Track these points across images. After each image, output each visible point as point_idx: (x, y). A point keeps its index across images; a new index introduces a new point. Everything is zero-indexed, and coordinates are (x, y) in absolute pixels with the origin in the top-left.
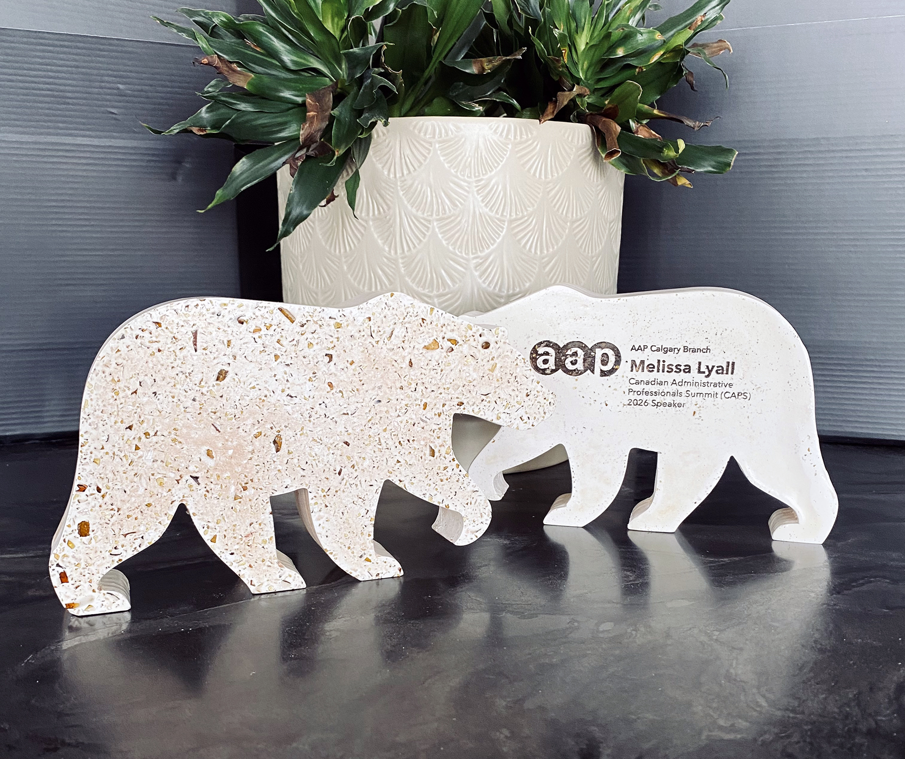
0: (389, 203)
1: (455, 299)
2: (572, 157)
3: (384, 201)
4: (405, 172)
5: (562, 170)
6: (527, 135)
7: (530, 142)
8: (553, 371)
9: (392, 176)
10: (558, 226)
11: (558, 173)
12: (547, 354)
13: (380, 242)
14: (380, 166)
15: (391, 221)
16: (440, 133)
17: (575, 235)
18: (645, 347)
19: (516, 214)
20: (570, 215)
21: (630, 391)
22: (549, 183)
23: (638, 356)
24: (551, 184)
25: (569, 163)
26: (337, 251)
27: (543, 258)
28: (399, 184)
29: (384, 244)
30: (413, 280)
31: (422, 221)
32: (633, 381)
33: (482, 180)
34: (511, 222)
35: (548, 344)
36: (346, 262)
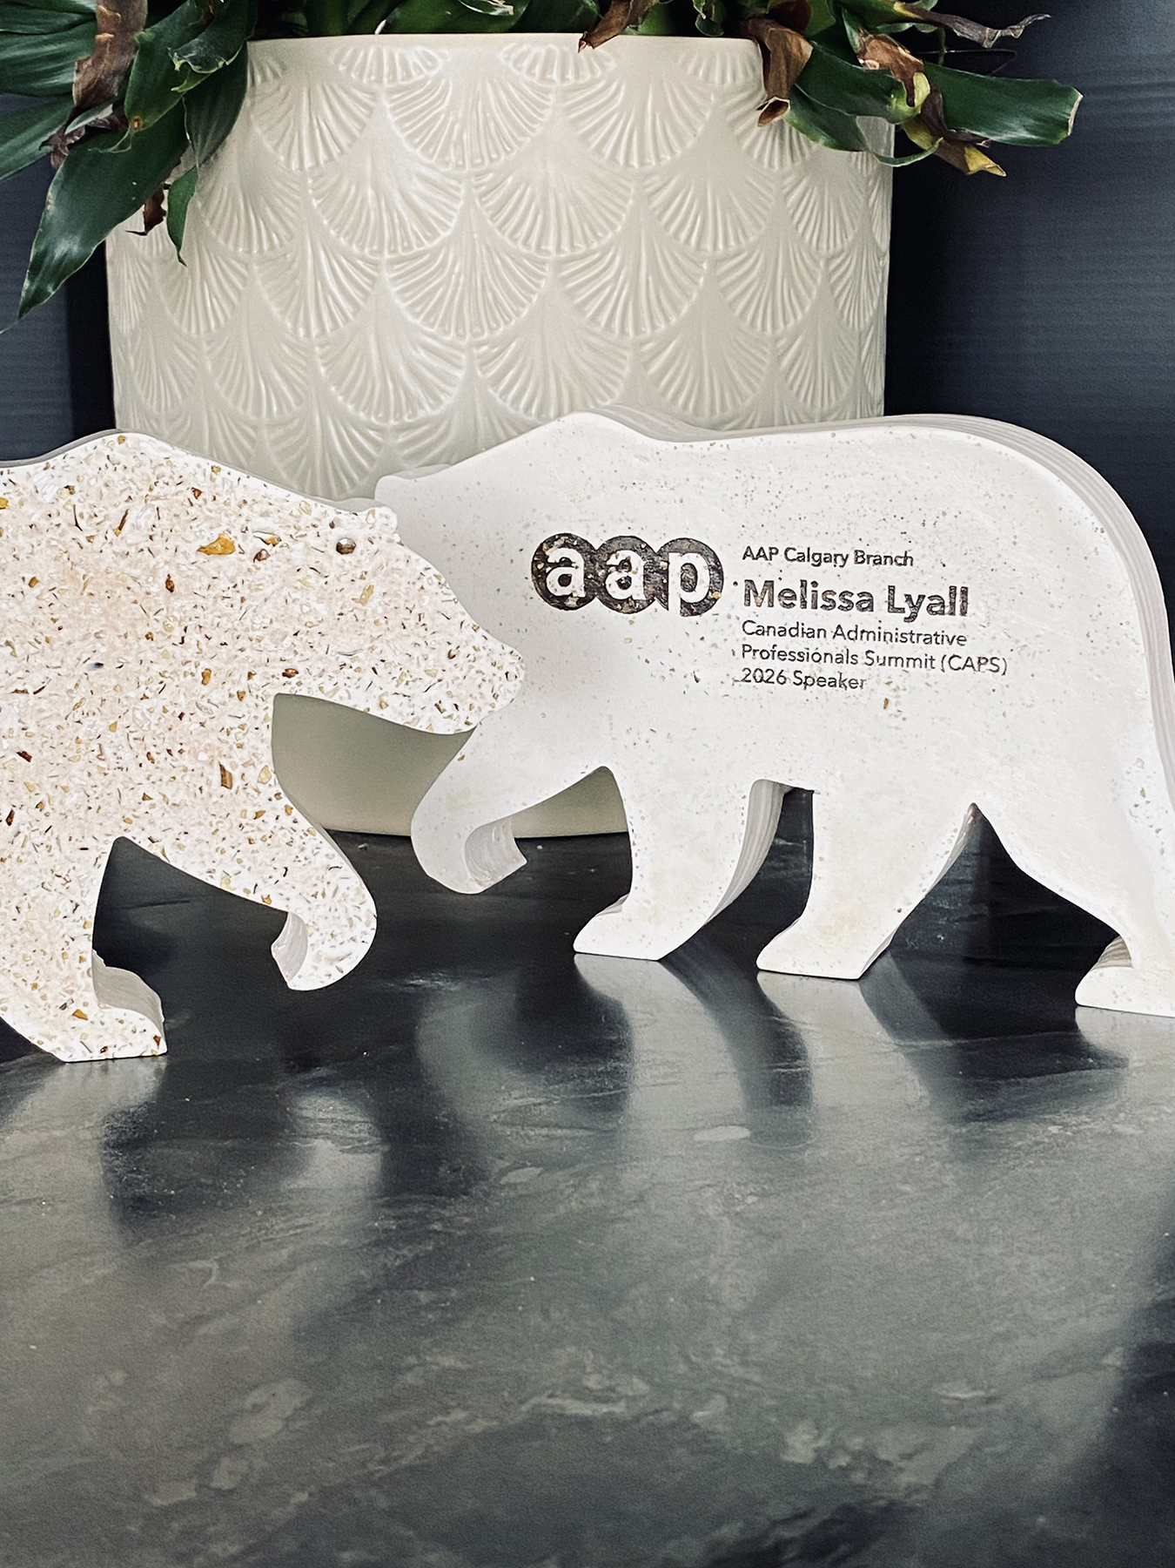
0: (290, 224)
1: (435, 436)
2: (708, 115)
3: (281, 220)
4: (322, 156)
5: (682, 144)
6: (592, 71)
7: (600, 85)
8: (582, 602)
9: (294, 165)
10: (676, 271)
11: (672, 152)
12: (567, 562)
13: (275, 310)
14: (268, 146)
15: (295, 266)
16: (393, 71)
17: (724, 291)
18: (774, 551)
19: (572, 246)
20: (708, 246)
21: (746, 649)
22: (648, 176)
23: (760, 572)
24: (656, 178)
25: (700, 129)
26: (194, 329)
27: (642, 344)
28: (310, 181)
29: (283, 313)
30: (346, 394)
31: (360, 263)
32: (750, 628)
33: (488, 171)
34: (560, 264)
35: (569, 541)
36: (209, 353)
